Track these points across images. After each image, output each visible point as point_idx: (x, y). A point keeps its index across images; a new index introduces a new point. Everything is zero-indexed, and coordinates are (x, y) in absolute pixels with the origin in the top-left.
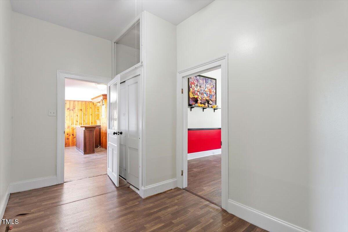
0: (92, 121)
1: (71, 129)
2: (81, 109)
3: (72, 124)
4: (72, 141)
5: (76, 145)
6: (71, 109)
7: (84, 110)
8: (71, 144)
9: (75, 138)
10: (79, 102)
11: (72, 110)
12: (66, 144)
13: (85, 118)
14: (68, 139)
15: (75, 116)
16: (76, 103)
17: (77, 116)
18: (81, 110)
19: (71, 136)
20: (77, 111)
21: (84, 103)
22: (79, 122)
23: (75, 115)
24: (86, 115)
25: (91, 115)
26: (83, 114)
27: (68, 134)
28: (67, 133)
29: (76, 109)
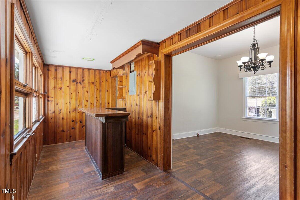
0: (108, 100)
1: (78, 113)
2: (93, 81)
3: (80, 104)
4: (79, 132)
5: (85, 138)
6: (78, 81)
7: (97, 84)
8: (78, 136)
9: (84, 127)
10: (91, 71)
11: (80, 83)
12: (71, 137)
13: (98, 96)
14: (73, 129)
15: (85, 93)
16: (86, 72)
17: (88, 92)
18: (93, 83)
19: (79, 123)
20: (87, 85)
21: (97, 73)
22: (89, 101)
23: (85, 90)
24: (100, 91)
25: (107, 91)
26: (95, 91)
27: (73, 121)
28: (73, 119)
29: (86, 81)
